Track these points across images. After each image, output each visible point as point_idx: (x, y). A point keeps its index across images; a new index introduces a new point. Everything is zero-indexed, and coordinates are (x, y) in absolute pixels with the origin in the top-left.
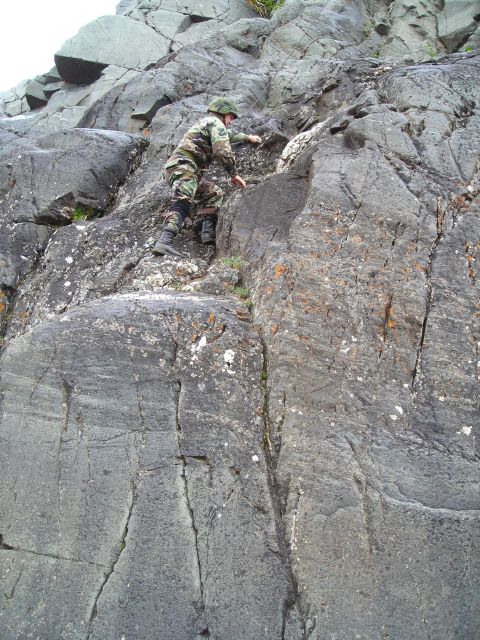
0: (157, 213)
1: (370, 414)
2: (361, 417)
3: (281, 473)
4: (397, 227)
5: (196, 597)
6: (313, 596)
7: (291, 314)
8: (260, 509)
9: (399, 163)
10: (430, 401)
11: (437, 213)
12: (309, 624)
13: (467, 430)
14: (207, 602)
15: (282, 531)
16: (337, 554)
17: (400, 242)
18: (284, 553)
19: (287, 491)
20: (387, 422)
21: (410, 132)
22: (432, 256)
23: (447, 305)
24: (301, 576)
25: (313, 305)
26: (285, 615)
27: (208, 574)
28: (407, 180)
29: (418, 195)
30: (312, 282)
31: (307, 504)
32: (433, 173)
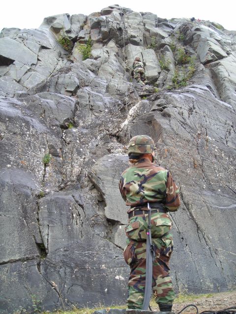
0: (97, 128)
1: (199, 187)
2: (198, 187)
3: (186, 201)
4: (188, 141)
5: (178, 230)
6: (203, 227)
7: (174, 162)
8: (184, 209)
9: (182, 123)
10: (210, 184)
11: (194, 138)
12: (203, 233)
13: (219, 190)
14: (181, 231)
15: (191, 214)
16: (205, 218)
17: (190, 145)
18: (193, 219)
19: (188, 205)
20: (203, 188)
21: (180, 115)
22: (198, 149)
23: (206, 162)
24: (199, 223)
25: (178, 160)
26: (198, 233)
27: (178, 225)
28: (185, 128)
29: (189, 133)
30: (176, 154)
31: (195, 207)
32: (190, 127)
